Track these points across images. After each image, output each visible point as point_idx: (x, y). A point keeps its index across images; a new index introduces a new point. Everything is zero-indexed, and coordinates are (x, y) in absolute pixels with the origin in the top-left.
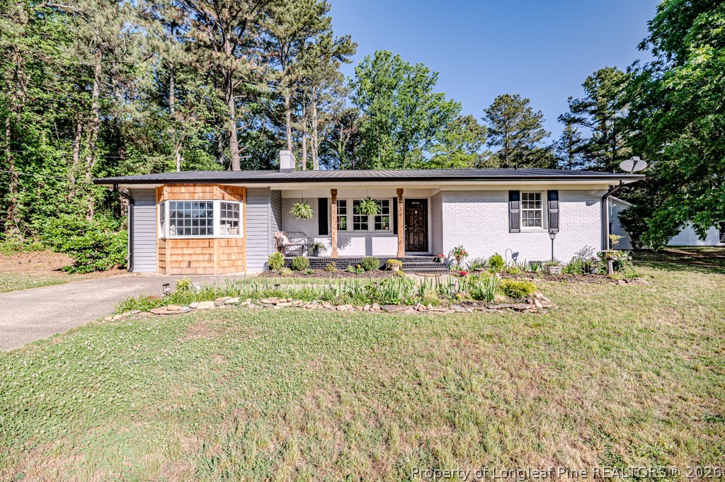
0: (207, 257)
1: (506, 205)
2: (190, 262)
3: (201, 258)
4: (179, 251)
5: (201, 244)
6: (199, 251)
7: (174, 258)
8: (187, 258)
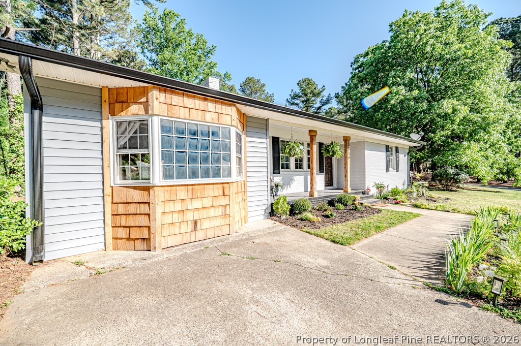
0: (219, 211)
1: (384, 154)
2: (196, 222)
3: (212, 212)
4: (178, 206)
5: (210, 191)
6: (207, 202)
7: (168, 219)
8: (190, 216)
